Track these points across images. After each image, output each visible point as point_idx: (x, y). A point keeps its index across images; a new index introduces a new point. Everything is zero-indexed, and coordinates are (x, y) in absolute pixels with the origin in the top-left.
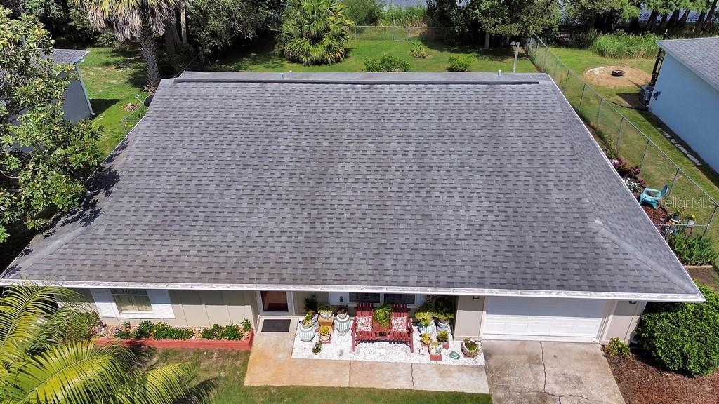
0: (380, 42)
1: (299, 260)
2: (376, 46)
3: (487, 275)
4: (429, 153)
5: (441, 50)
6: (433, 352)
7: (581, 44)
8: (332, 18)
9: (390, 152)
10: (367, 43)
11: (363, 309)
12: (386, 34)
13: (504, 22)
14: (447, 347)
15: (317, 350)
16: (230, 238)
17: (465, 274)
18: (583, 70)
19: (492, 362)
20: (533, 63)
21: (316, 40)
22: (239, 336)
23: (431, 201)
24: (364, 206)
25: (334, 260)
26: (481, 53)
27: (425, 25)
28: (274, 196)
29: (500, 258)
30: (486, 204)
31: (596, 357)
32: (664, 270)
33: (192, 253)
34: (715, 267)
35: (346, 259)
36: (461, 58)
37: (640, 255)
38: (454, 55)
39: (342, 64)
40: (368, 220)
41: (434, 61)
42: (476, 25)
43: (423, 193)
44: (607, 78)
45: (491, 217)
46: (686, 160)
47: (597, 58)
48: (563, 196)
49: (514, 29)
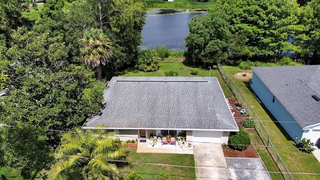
0: (170, 64)
1: (150, 123)
2: (168, 65)
3: (192, 126)
4: (180, 99)
5: (190, 67)
6: (181, 146)
7: (236, 65)
8: (154, 57)
9: (171, 98)
10: (165, 64)
11: (164, 136)
12: (172, 61)
13: (208, 59)
14: (184, 145)
15: (153, 146)
16: (134, 118)
17: (187, 126)
18: (234, 74)
19: (195, 148)
20: (219, 71)
21: (149, 64)
22: (135, 142)
23: (180, 110)
24: (164, 111)
25: (157, 123)
26: (202, 68)
27: (185, 58)
28: (143, 109)
29: (195, 122)
30: (193, 110)
31: (220, 147)
32: (231, 125)
33: (125, 121)
34: (255, 129)
35: (160, 123)
36: (195, 70)
37: (226, 122)
38: (193, 69)
39: (157, 72)
40: (165, 114)
41: (187, 71)
42: (200, 59)
43: (178, 108)
44: (241, 77)
45: (194, 113)
46: (257, 102)
47: (240, 70)
48: (211, 109)
49: (211, 61)
